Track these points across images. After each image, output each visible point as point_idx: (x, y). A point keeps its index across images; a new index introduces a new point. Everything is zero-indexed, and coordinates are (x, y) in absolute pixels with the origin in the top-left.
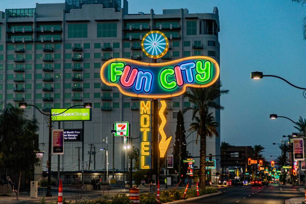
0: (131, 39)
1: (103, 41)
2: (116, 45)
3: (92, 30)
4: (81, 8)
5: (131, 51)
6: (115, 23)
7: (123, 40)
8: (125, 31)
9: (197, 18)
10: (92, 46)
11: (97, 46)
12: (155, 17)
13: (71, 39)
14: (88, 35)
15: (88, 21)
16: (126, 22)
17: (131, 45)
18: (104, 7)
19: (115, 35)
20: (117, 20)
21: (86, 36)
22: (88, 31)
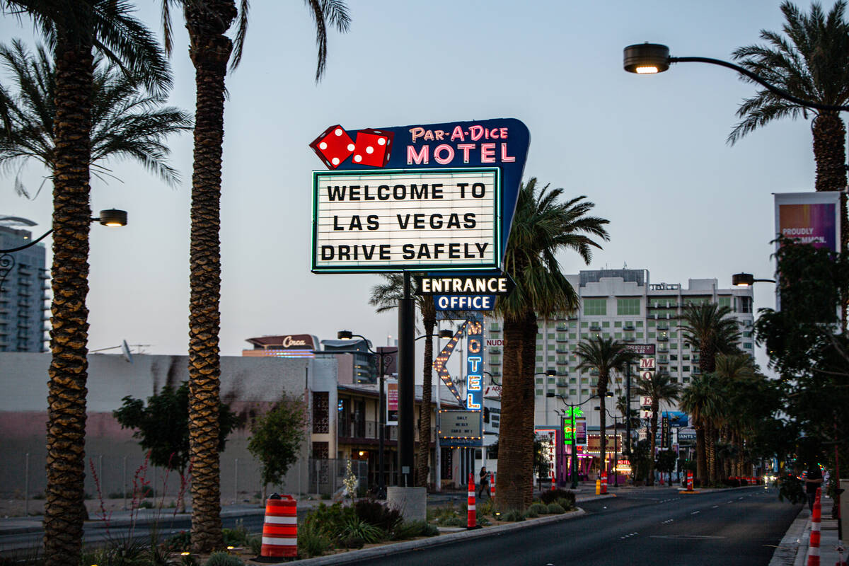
0: (656, 318)
1: (624, 319)
2: (640, 323)
3: (612, 307)
4: (598, 281)
5: (656, 331)
6: (638, 299)
7: (648, 318)
8: (649, 308)
9: (731, 295)
10: (612, 324)
11: (618, 324)
12: (683, 293)
13: (588, 316)
14: (607, 313)
15: (607, 297)
16: (649, 297)
17: (657, 324)
18: (625, 281)
19: (638, 313)
20: (640, 296)
21: (604, 313)
22: (607, 308)
